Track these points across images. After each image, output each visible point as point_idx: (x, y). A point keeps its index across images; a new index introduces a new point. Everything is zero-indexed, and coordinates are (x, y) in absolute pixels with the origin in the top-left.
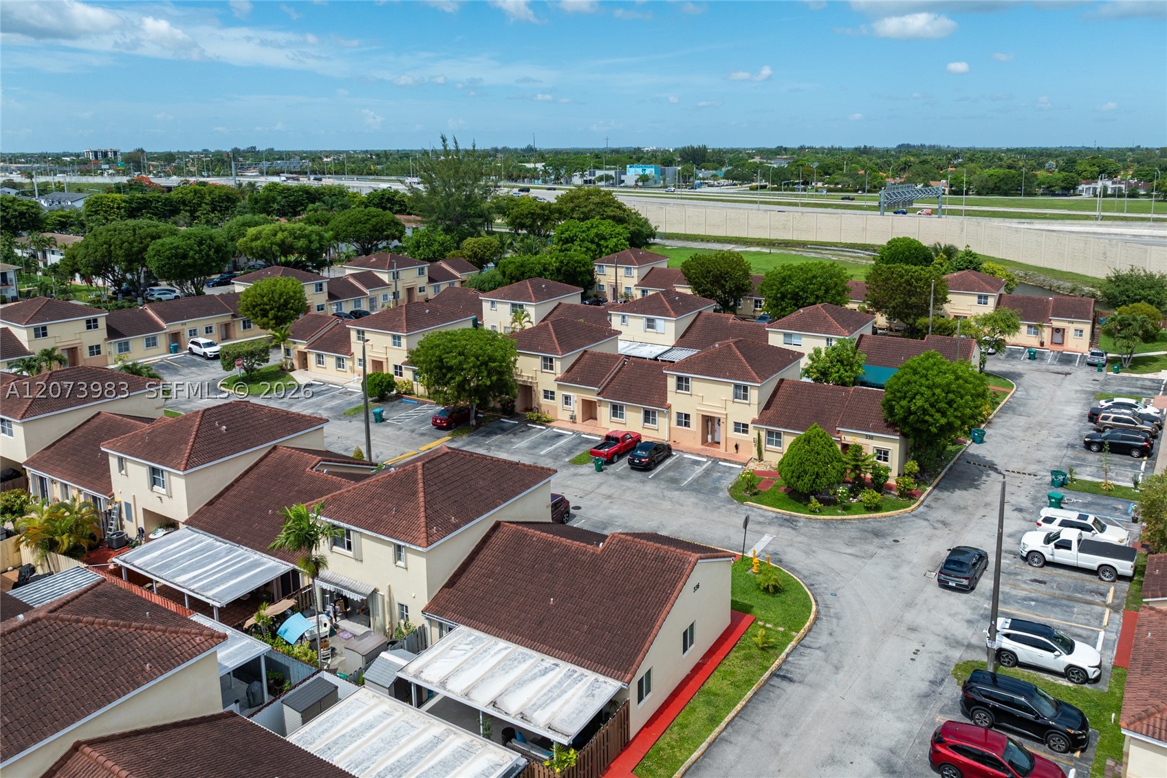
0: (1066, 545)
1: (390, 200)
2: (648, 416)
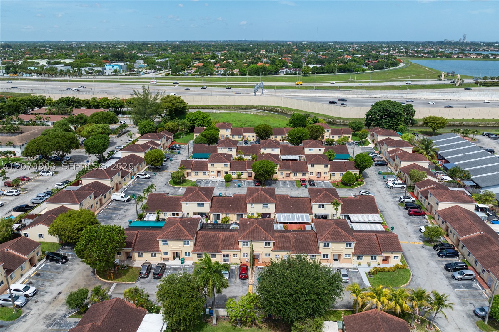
0: (396, 184)
1: (73, 101)
2: (304, 174)
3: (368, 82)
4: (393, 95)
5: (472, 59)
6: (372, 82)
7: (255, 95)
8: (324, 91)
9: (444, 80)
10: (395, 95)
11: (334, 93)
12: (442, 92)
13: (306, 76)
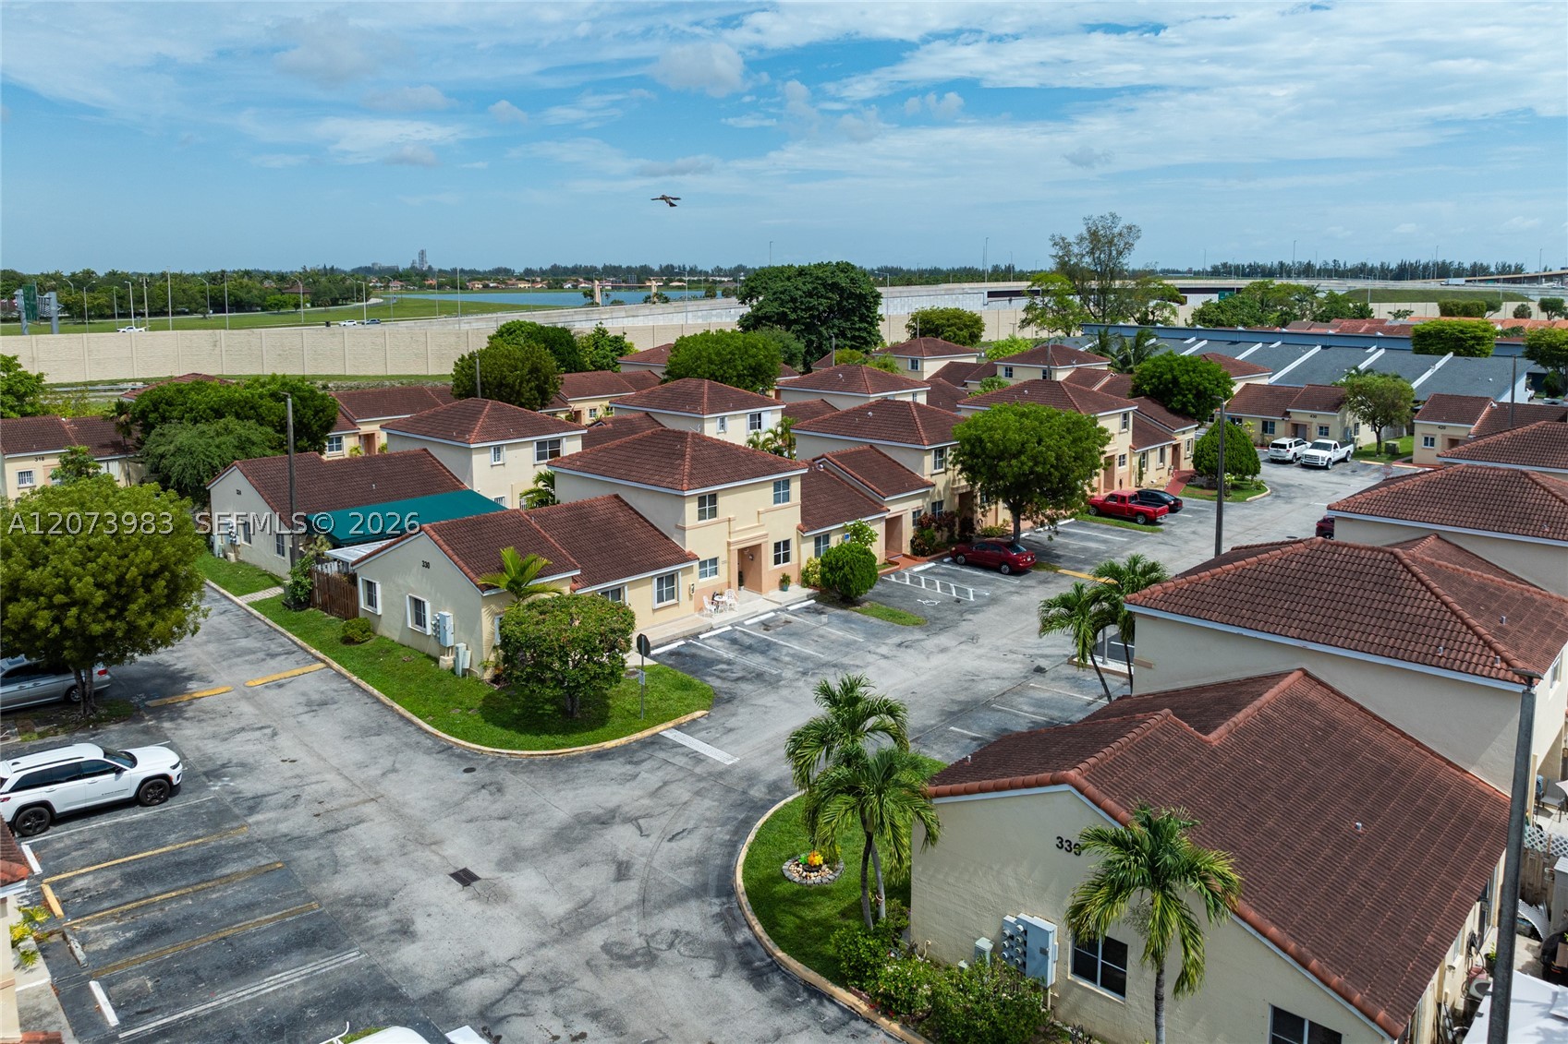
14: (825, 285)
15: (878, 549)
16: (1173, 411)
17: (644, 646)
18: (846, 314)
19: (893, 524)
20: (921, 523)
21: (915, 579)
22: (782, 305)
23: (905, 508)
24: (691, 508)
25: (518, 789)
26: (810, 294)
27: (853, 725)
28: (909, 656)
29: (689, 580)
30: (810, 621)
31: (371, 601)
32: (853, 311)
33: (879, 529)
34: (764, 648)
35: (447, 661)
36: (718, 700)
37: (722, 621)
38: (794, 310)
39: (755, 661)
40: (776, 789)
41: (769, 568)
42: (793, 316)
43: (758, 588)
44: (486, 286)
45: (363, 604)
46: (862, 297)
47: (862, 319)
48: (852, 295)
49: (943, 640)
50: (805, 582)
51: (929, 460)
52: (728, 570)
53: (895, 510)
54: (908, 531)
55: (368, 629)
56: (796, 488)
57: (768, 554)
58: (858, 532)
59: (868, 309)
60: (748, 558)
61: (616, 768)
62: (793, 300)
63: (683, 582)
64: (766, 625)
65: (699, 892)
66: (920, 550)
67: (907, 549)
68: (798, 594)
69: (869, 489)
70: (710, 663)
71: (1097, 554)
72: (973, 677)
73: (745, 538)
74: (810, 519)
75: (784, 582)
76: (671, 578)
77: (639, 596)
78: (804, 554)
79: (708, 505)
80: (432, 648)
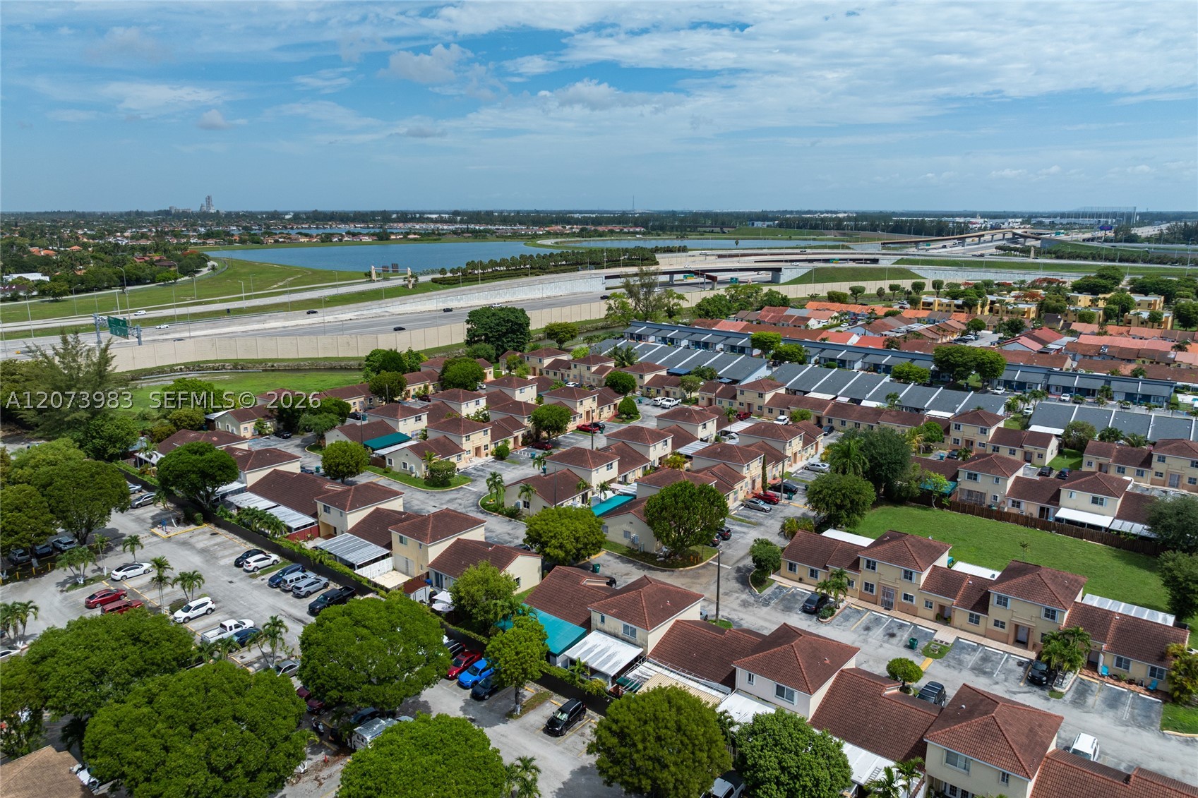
3: (240, 299)
4: (371, 312)
5: (303, 244)
6: (247, 298)
7: (140, 343)
8: (221, 323)
9: (378, 281)
10: (374, 311)
11: (264, 321)
12: (442, 296)
13: (57, 301)
14: (504, 321)
15: (511, 446)
16: (616, 392)
17: (458, 470)
18: (514, 332)
19: (516, 438)
20: (524, 436)
21: (521, 453)
22: (485, 330)
23: (519, 434)
24: (464, 439)
25: (438, 496)
26: (498, 325)
27: (495, 477)
28: (514, 471)
29: (464, 456)
30: (493, 464)
31: (390, 463)
32: (518, 330)
33: (511, 440)
34: (482, 470)
35: (413, 475)
36: (473, 481)
37: (472, 465)
38: (491, 332)
39: (480, 473)
40: (485, 494)
41: (483, 452)
42: (490, 335)
43: (480, 457)
44: (276, 241)
45: (388, 464)
46: (521, 325)
47: (521, 333)
48: (516, 324)
49: (523, 467)
50: (492, 454)
51: (526, 420)
52: (473, 452)
53: (516, 434)
54: (520, 439)
55: (390, 469)
56: (489, 432)
57: (483, 448)
58: (506, 441)
59: (524, 329)
60: (478, 450)
61: (455, 492)
62: (491, 328)
63: (463, 456)
64: (482, 465)
65: (473, 506)
66: (524, 444)
67: (520, 444)
68: (490, 458)
69: (510, 429)
70: (470, 474)
71: (572, 444)
72: (528, 474)
73: (477, 445)
74: (493, 439)
75: (487, 455)
76: (460, 455)
77: (453, 459)
78: (492, 448)
79: (468, 438)
80: (409, 473)
